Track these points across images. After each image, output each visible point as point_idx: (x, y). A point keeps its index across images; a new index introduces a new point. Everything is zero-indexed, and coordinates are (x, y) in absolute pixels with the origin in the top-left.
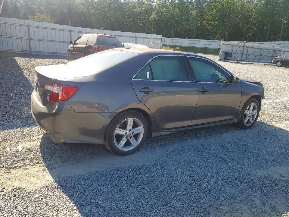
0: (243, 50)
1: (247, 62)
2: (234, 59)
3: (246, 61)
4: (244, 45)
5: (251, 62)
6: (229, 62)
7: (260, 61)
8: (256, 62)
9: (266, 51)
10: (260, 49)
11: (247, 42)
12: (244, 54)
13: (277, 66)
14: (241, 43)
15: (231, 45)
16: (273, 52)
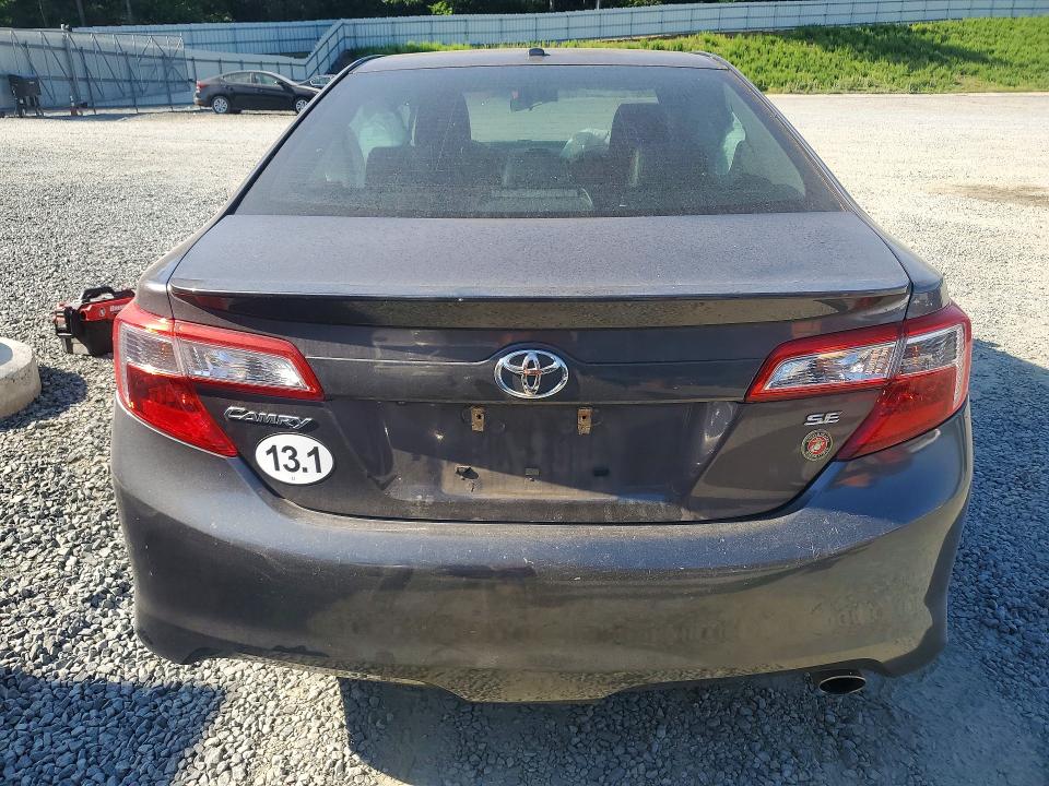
0: (69, 61)
1: (98, 112)
2: (49, 102)
3: (93, 108)
4: (64, 40)
5: (113, 107)
6: (38, 117)
7: (139, 102)
8: (127, 107)
9: (144, 61)
10: (122, 54)
11: (74, 30)
12: (80, 79)
13: (217, 113)
14: (55, 36)
15: (17, 44)
16: (164, 65)
